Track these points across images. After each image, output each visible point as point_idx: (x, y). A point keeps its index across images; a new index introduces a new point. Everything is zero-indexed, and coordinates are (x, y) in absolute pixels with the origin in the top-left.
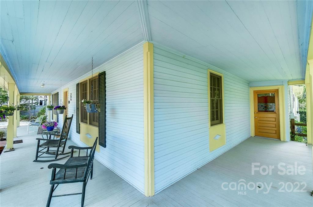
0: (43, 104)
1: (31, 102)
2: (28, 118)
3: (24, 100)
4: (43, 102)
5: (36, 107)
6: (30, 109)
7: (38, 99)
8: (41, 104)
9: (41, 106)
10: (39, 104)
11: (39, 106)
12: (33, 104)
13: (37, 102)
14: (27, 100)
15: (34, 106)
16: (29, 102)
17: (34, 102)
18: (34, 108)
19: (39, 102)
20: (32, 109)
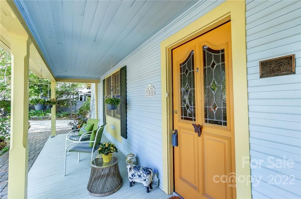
0: (83, 100)
1: (72, 97)
2: (69, 115)
3: (66, 95)
4: (83, 97)
5: (77, 103)
6: (71, 105)
7: (78, 94)
8: (81, 99)
9: (81, 101)
10: (79, 100)
11: (79, 102)
12: (74, 100)
13: (78, 97)
14: (68, 95)
15: (75, 101)
16: (70, 97)
17: (75, 97)
18: (75, 104)
19: (79, 97)
20: (73, 105)
